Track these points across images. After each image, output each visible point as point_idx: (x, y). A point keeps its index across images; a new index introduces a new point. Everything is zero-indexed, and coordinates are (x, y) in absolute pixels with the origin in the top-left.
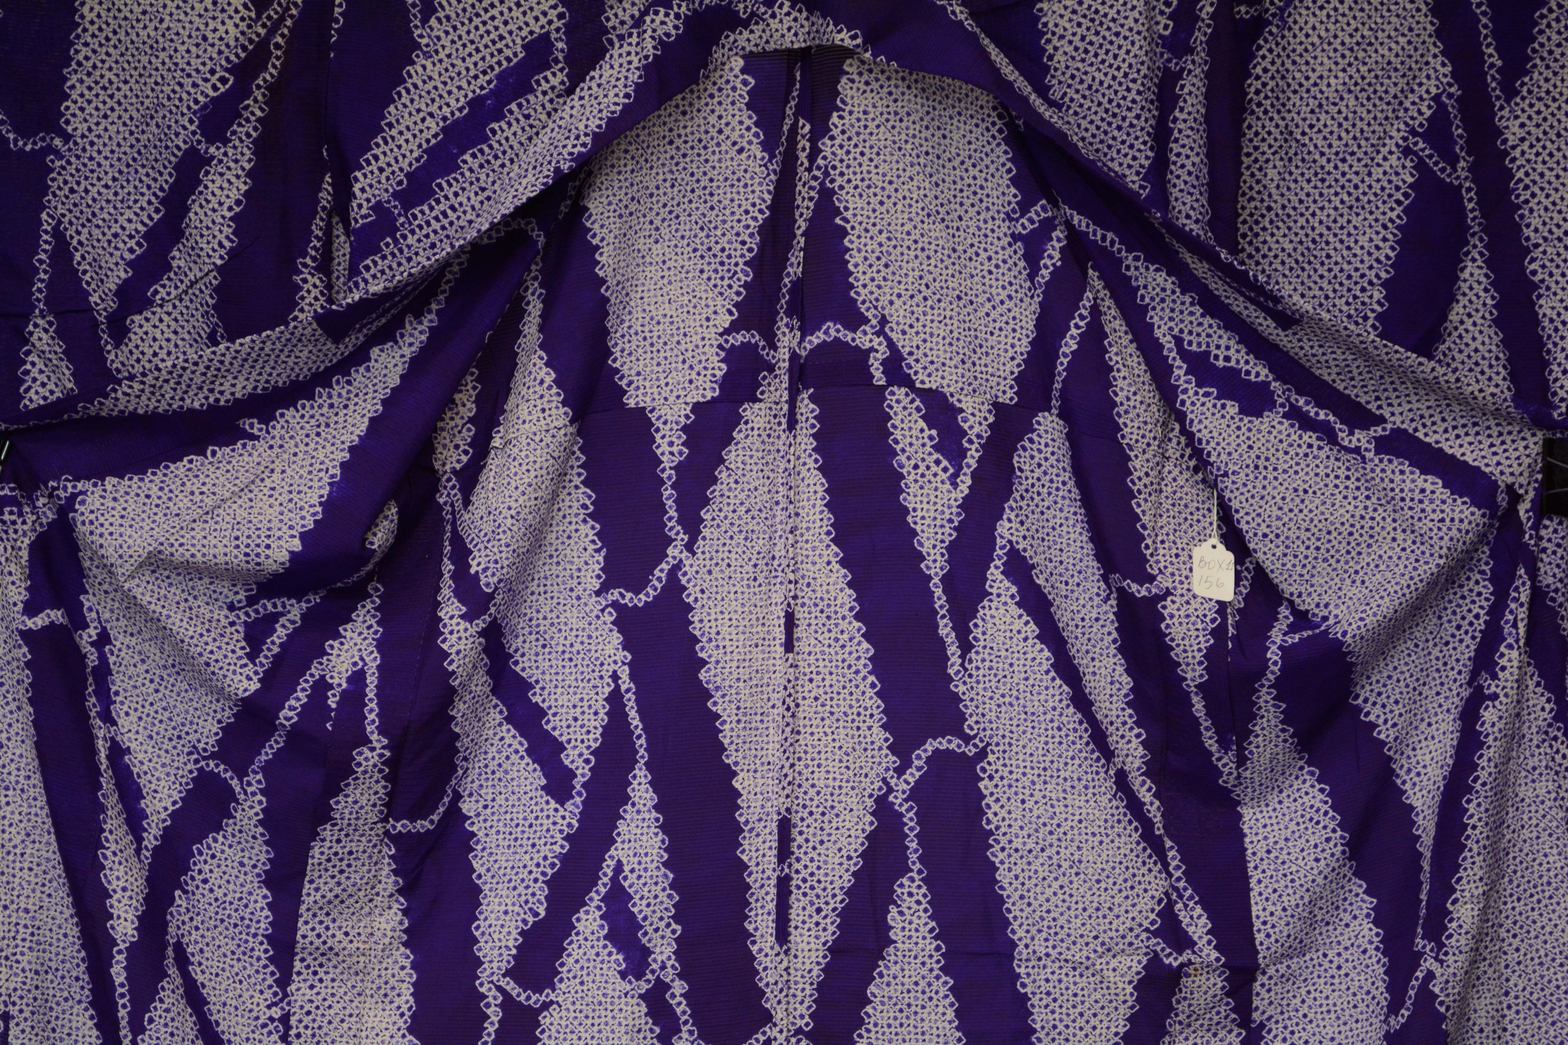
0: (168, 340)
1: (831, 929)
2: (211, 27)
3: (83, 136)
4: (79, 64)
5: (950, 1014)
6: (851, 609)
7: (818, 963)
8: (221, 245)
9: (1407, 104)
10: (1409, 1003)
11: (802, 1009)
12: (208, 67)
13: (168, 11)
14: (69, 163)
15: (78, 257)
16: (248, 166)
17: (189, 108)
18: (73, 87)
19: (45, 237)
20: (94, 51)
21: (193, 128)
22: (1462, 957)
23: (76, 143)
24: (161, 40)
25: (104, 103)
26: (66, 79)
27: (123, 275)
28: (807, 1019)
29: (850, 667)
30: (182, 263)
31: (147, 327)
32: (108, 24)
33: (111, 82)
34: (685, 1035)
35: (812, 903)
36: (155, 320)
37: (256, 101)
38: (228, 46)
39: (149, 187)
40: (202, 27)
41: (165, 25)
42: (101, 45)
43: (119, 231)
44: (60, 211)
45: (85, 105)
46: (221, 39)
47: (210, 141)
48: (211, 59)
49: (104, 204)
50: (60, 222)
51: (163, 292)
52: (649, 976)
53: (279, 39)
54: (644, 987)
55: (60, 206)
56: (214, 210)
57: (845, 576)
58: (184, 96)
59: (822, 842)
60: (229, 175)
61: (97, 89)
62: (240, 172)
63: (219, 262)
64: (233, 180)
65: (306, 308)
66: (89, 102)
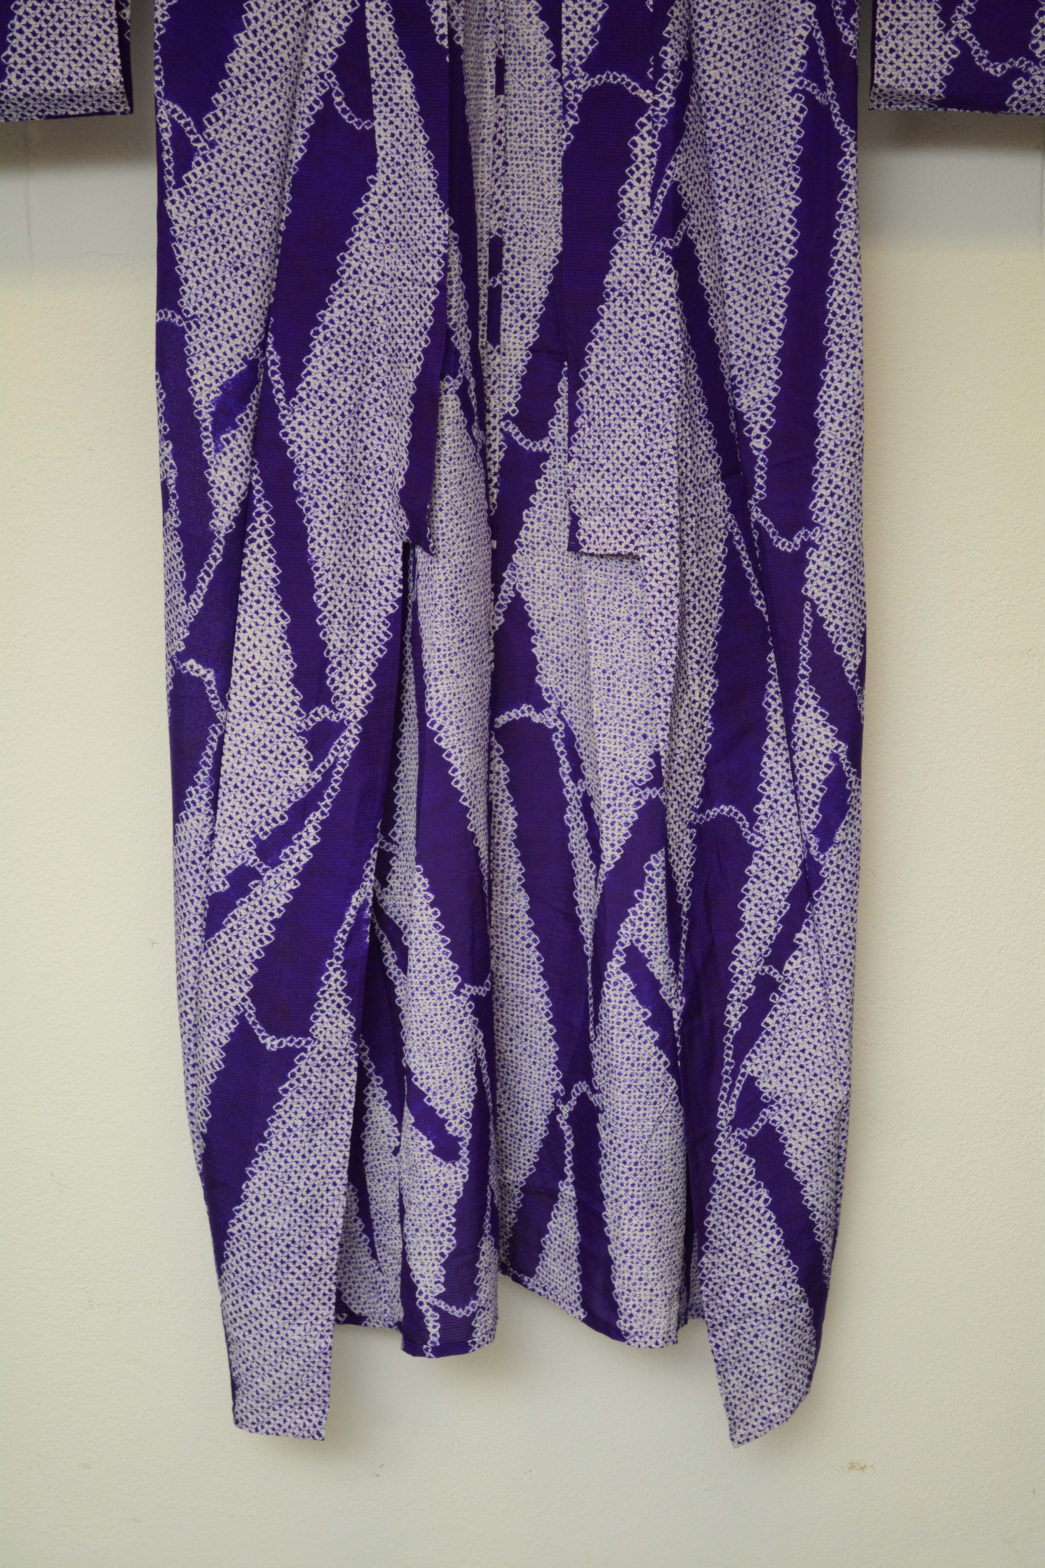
1: (533, 332)
6: (549, 57)
7: (523, 361)
11: (510, 399)
28: (514, 407)
29: (546, 108)
35: (518, 310)
57: (543, 28)
59: (525, 259)
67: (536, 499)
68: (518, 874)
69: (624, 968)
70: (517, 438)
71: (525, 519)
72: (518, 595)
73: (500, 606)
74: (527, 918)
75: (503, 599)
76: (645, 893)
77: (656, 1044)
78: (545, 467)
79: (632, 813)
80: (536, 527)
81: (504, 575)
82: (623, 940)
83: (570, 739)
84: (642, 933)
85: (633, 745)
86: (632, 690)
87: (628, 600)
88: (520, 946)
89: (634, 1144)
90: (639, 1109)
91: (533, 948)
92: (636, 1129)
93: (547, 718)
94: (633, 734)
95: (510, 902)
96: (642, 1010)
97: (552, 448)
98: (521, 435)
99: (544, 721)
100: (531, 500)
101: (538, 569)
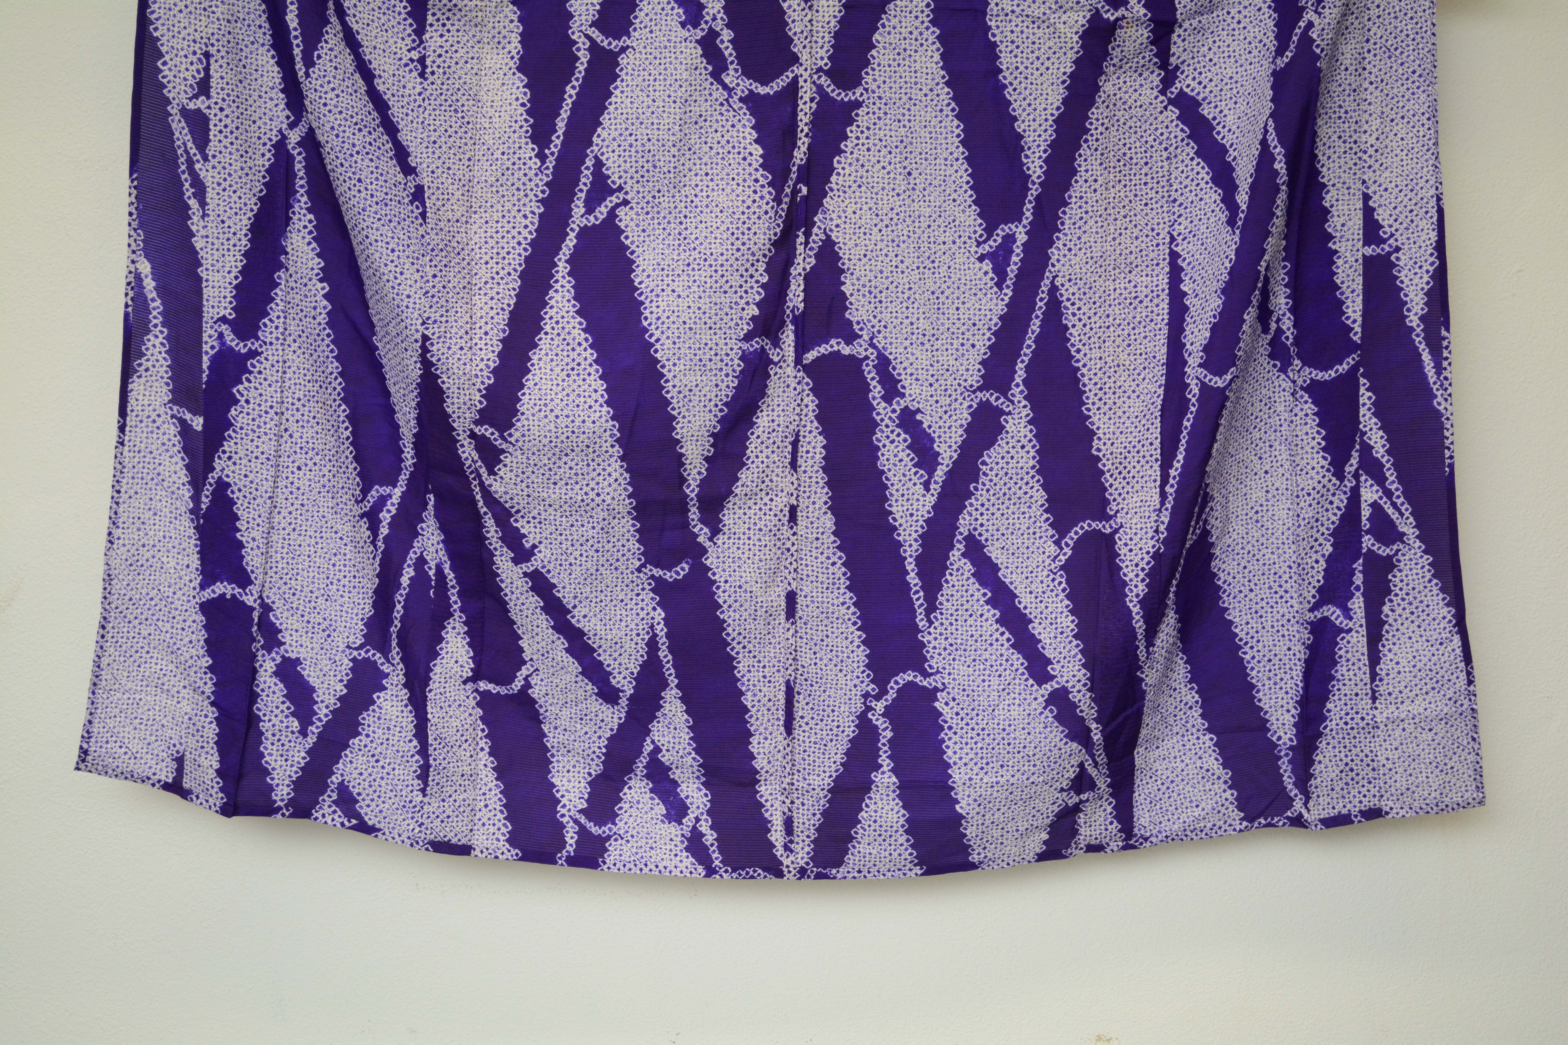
5: (937, 57)
7: (835, 17)
10: (1292, 47)
11: (822, 53)
22: (1336, 10)
28: (826, 60)
34: (731, 72)
52: (704, 26)
54: (700, 34)
67: (848, 145)
68: (825, 498)
69: (964, 555)
70: (829, 90)
71: (836, 165)
72: (828, 237)
73: (811, 249)
74: (833, 538)
75: (814, 242)
76: (980, 486)
77: (997, 621)
78: (857, 115)
79: (966, 415)
80: (847, 171)
81: (816, 219)
82: (961, 530)
83: (883, 364)
84: (979, 522)
85: (963, 355)
86: (960, 305)
87: (952, 225)
88: (825, 565)
91: (838, 565)
93: (859, 349)
94: (963, 345)
95: (815, 525)
96: (982, 591)
97: (865, 96)
98: (832, 87)
99: (854, 352)
100: (842, 146)
101: (850, 211)
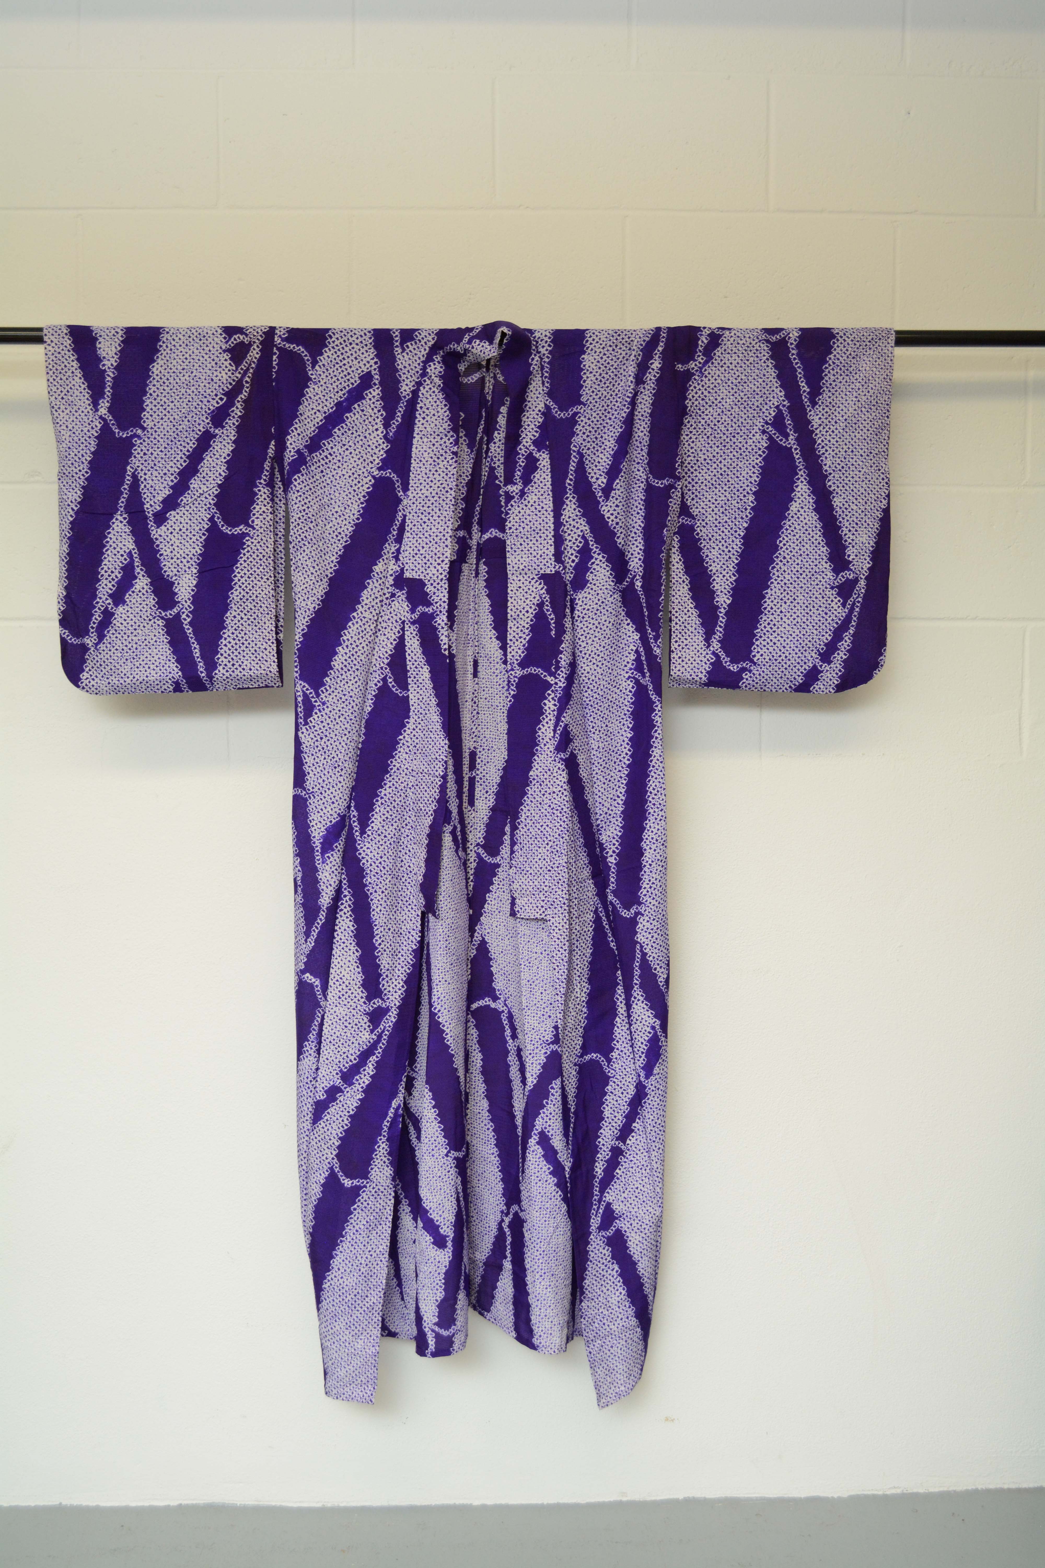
0: (187, 523)
1: (492, 800)
2: (215, 375)
3: (152, 428)
4: (151, 395)
8: (220, 474)
9: (764, 410)
12: (214, 393)
13: (195, 368)
14: (144, 441)
15: (142, 486)
16: (233, 439)
17: (206, 412)
18: (147, 405)
19: (128, 478)
20: (158, 389)
21: (208, 421)
23: (148, 432)
24: (192, 381)
25: (162, 412)
26: (145, 402)
27: (168, 493)
29: (500, 685)
30: (196, 486)
31: (177, 517)
32: (164, 376)
33: (165, 403)
35: (484, 789)
36: (181, 514)
37: (237, 408)
38: (223, 383)
39: (181, 451)
40: (211, 375)
41: (194, 374)
42: (161, 386)
43: (167, 472)
44: (137, 465)
45: (153, 414)
46: (220, 380)
47: (216, 427)
48: (215, 389)
49: (160, 459)
50: (136, 470)
51: (185, 500)
53: (247, 379)
55: (137, 462)
56: (217, 459)
58: (204, 407)
59: (488, 763)
60: (224, 443)
61: (159, 406)
62: (229, 441)
63: (220, 482)
64: (226, 445)
65: (260, 503)
66: (155, 412)
89: (543, 1240)
90: (545, 1221)
92: (543, 1232)
